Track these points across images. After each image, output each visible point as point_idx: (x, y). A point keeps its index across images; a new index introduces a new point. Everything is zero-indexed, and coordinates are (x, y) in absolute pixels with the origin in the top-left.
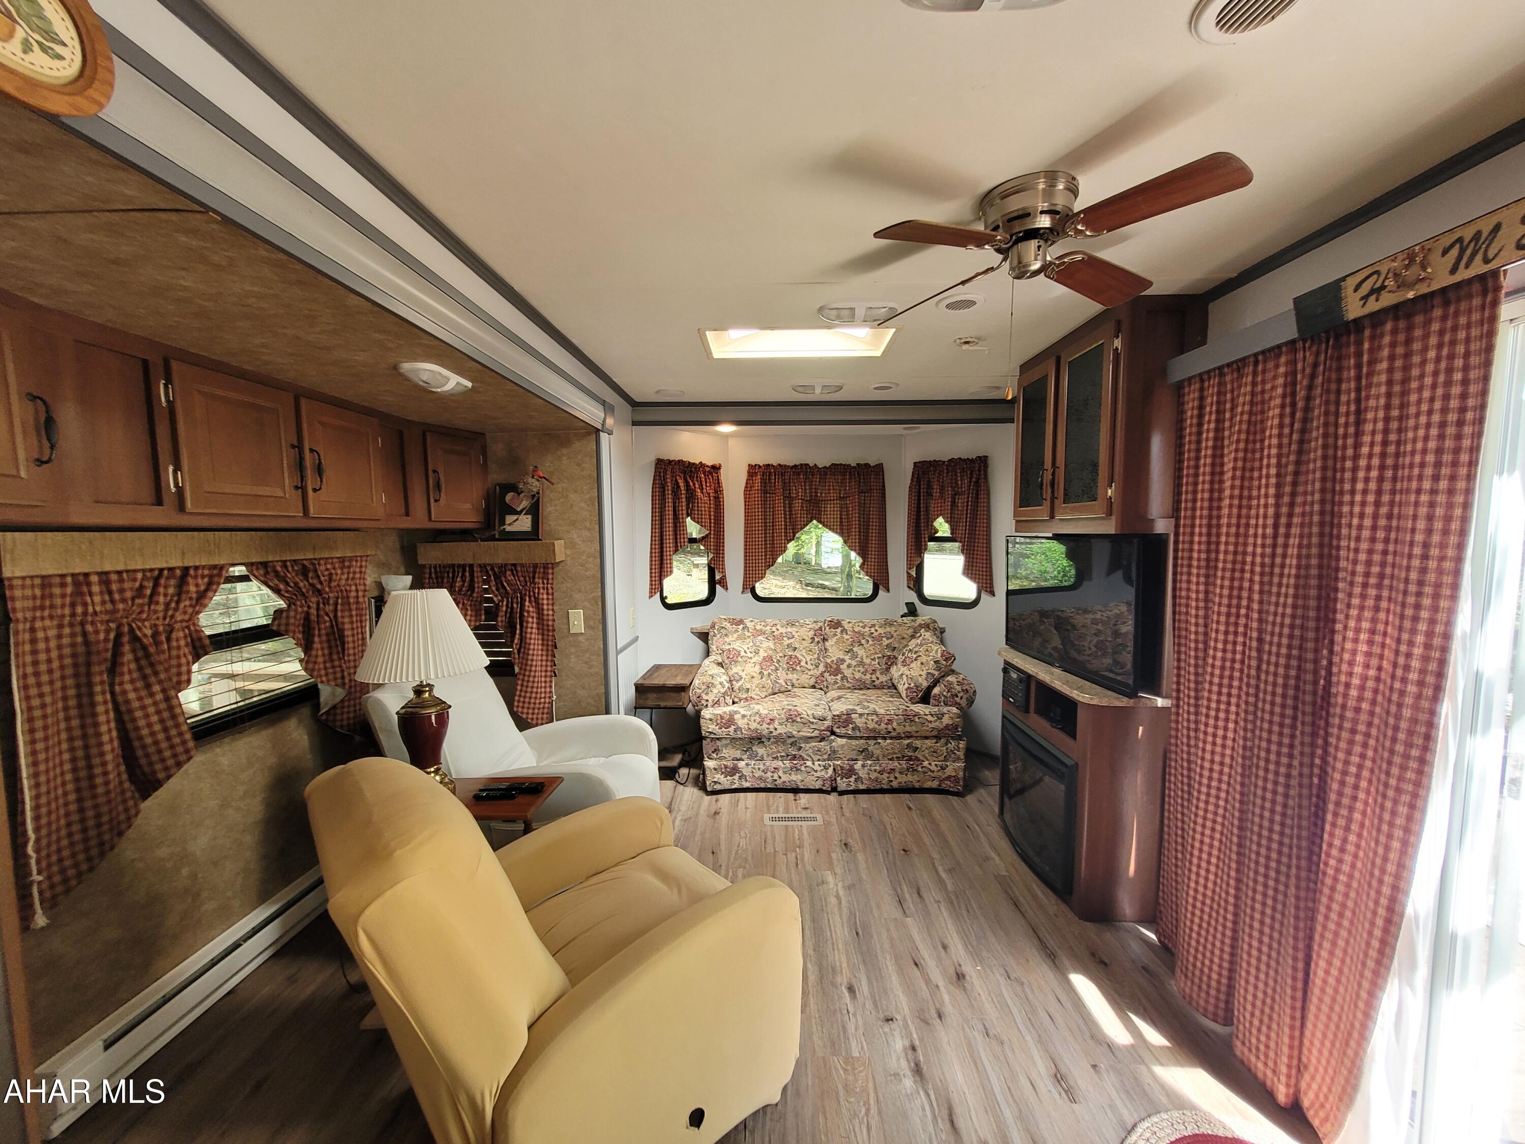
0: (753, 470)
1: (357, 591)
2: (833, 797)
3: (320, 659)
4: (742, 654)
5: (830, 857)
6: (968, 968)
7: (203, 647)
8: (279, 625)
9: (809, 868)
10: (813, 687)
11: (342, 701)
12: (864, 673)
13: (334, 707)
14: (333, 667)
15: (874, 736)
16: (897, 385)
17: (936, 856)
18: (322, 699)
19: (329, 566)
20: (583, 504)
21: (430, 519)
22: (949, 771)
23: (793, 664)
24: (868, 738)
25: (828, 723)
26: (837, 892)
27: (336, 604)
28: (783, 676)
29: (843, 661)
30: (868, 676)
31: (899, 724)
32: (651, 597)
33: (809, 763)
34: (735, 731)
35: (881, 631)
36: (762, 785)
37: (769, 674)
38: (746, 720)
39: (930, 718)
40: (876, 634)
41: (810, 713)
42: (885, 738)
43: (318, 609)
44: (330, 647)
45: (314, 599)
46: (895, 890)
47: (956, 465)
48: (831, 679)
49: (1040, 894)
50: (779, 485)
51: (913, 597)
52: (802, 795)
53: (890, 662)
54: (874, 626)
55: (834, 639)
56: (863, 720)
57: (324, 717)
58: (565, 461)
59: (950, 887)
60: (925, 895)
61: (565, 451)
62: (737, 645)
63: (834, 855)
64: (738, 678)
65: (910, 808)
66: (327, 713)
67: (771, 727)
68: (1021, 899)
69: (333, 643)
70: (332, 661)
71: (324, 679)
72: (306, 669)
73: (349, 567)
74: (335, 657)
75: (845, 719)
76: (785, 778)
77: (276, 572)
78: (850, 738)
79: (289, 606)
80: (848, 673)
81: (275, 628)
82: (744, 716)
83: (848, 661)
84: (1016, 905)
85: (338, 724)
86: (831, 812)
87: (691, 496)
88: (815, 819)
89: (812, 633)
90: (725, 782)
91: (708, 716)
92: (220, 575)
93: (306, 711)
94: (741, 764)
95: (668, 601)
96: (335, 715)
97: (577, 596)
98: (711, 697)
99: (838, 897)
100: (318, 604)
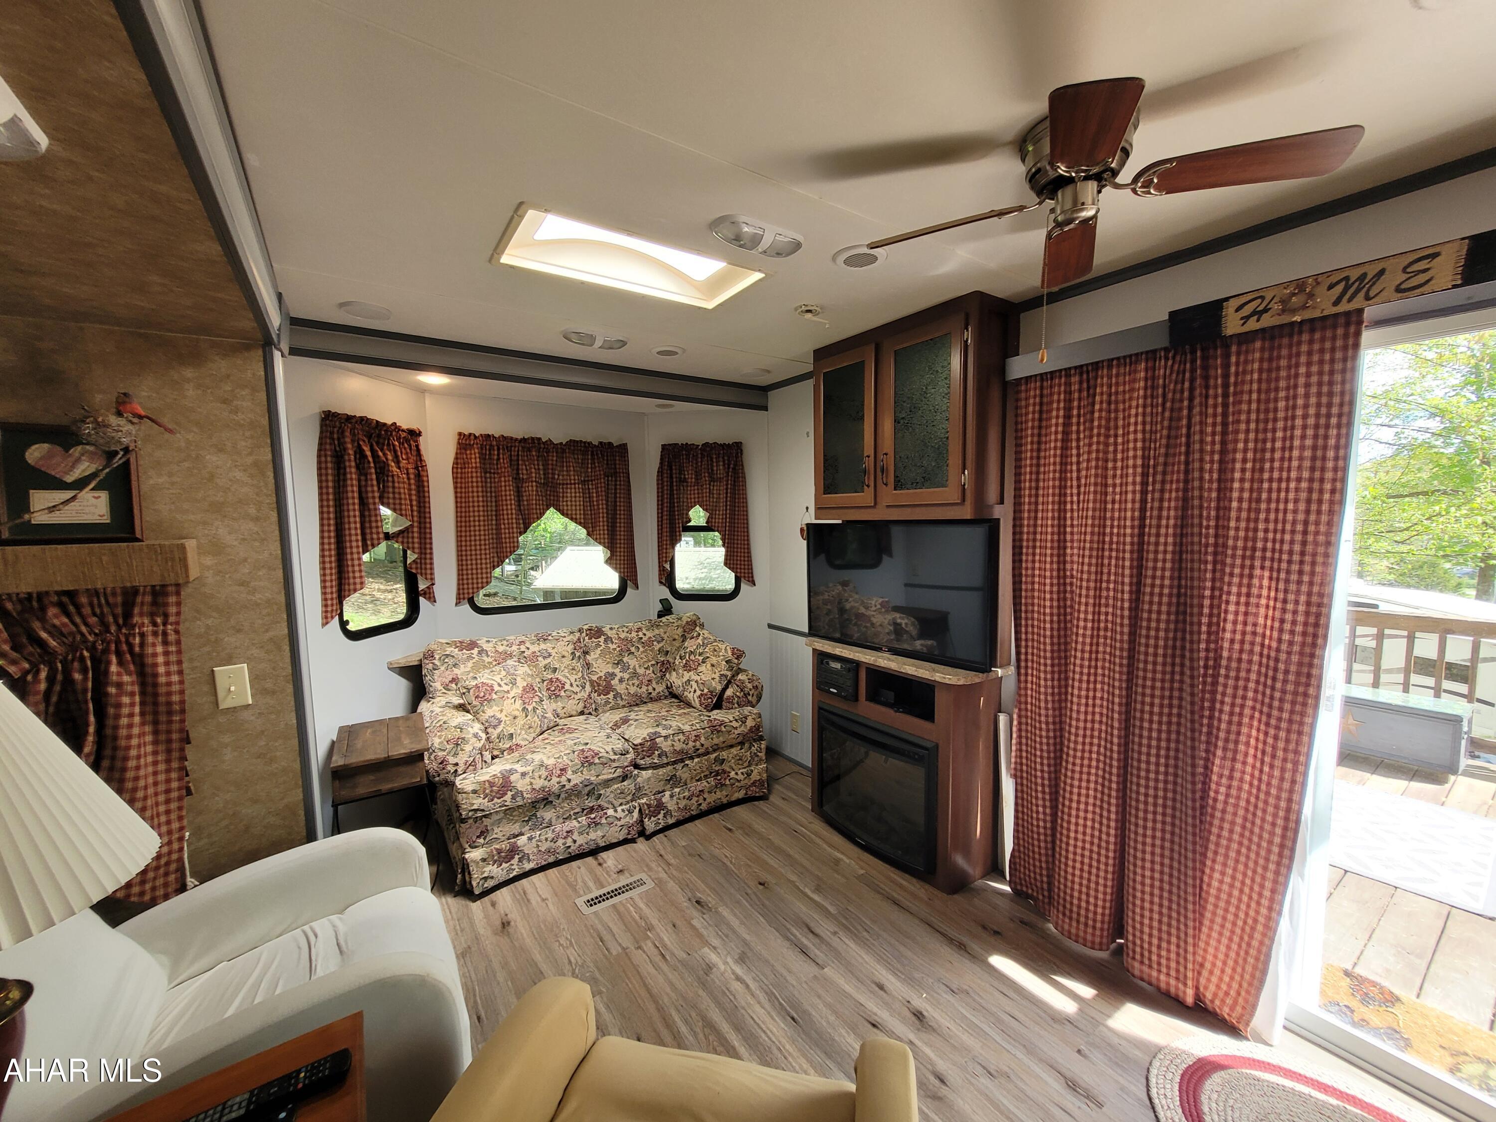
0: (465, 442)
2: (641, 845)
4: (496, 688)
5: (693, 927)
6: (920, 1002)
9: (683, 955)
10: (582, 713)
12: (639, 686)
15: (682, 758)
16: (684, 351)
17: (793, 878)
22: (755, 776)
23: (555, 690)
24: (675, 763)
25: (631, 756)
26: (734, 973)
28: (549, 706)
29: (613, 675)
30: (644, 689)
31: (707, 739)
32: (324, 624)
33: (610, 812)
34: (513, 798)
35: (649, 634)
36: (551, 859)
37: (534, 709)
38: (527, 780)
39: (735, 724)
40: (645, 639)
41: (609, 748)
42: (692, 758)
46: (788, 939)
47: (711, 450)
48: (601, 699)
49: (904, 883)
50: (504, 462)
51: (666, 593)
52: (604, 855)
53: (666, 667)
54: (639, 629)
55: (598, 651)
56: (669, 743)
59: (832, 909)
60: (818, 930)
61: (189, 373)
62: (485, 677)
63: (695, 922)
64: (495, 722)
65: (730, 830)
67: (563, 779)
68: (895, 895)
75: (649, 747)
76: (581, 840)
78: (655, 767)
80: (621, 688)
82: (524, 775)
83: (619, 675)
84: (896, 903)
86: (653, 865)
87: (382, 471)
88: (640, 882)
89: (571, 647)
90: (498, 872)
91: (469, 788)
94: (522, 841)
95: (351, 627)
97: (231, 640)
98: (461, 759)
99: (738, 978)
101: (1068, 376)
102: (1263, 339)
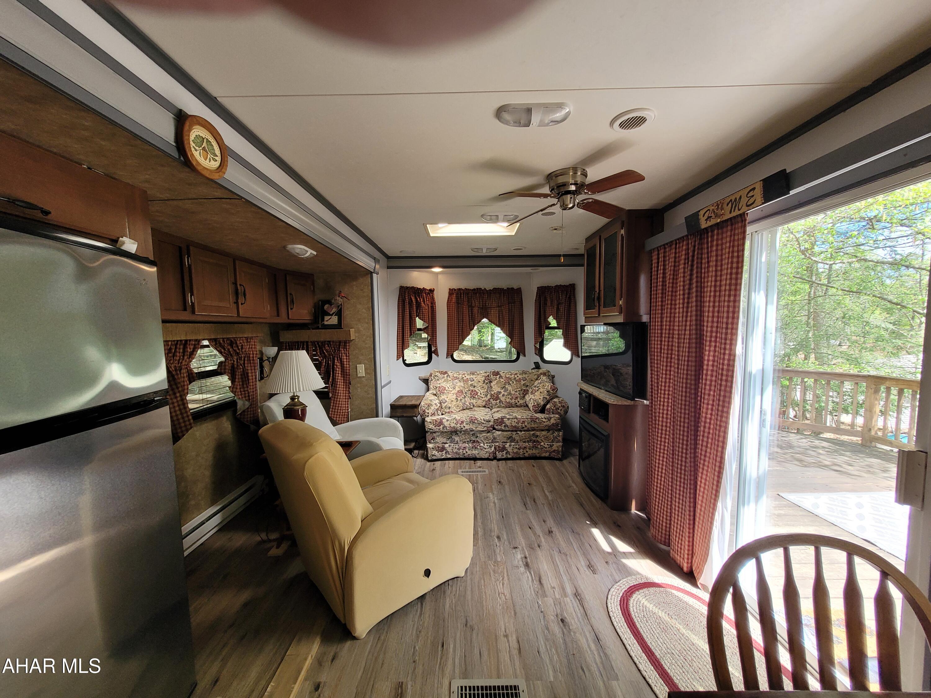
0: (451, 292)
1: (253, 354)
2: (494, 462)
3: (238, 387)
4: (447, 389)
5: (491, 487)
6: (554, 529)
7: (193, 377)
8: (221, 369)
9: (481, 492)
10: (485, 407)
11: (248, 408)
12: (511, 399)
13: (244, 411)
14: (244, 391)
15: (515, 429)
16: (525, 248)
17: (544, 486)
18: (238, 407)
19: (241, 342)
20: (364, 310)
21: (288, 318)
22: (554, 448)
23: (474, 394)
24: (512, 431)
25: (491, 423)
26: (494, 501)
27: (244, 360)
28: (468, 400)
29: (500, 393)
30: (513, 401)
31: (528, 423)
32: (398, 359)
33: (482, 445)
34: (443, 428)
35: (520, 376)
36: (458, 457)
37: (461, 400)
38: (449, 422)
39: (544, 420)
40: (517, 378)
41: (482, 418)
42: (521, 431)
43: (237, 362)
44: (243, 381)
45: (236, 358)
46: (523, 500)
47: (559, 288)
48: (494, 402)
49: (594, 501)
50: (466, 299)
51: (538, 359)
52: (478, 461)
53: (525, 393)
54: (516, 374)
55: (496, 382)
56: (510, 422)
57: (239, 416)
58: (355, 288)
59: (550, 498)
60: (537, 501)
61: (354, 283)
62: (444, 385)
63: (493, 486)
64: (444, 401)
65: (534, 466)
66: (240, 414)
67: (462, 425)
68: (584, 502)
69: (244, 379)
70: (243, 388)
71: (240, 397)
72: (232, 392)
73: (250, 342)
74: (245, 386)
75: (500, 421)
76: (469, 452)
77: (220, 343)
78: (503, 431)
79: (226, 360)
80: (503, 399)
81: (219, 371)
82: (447, 420)
83: (503, 393)
84: (582, 505)
85: (246, 420)
86: (493, 468)
87: (418, 305)
88: (485, 471)
89: (484, 378)
90: (438, 455)
91: (429, 421)
92: (199, 344)
93: (229, 413)
94: (447, 446)
95: (407, 362)
96: (244, 415)
97: (361, 357)
98: (430, 411)
99: (494, 503)
100: (237, 360)
101: (665, 248)
102: (718, 229)
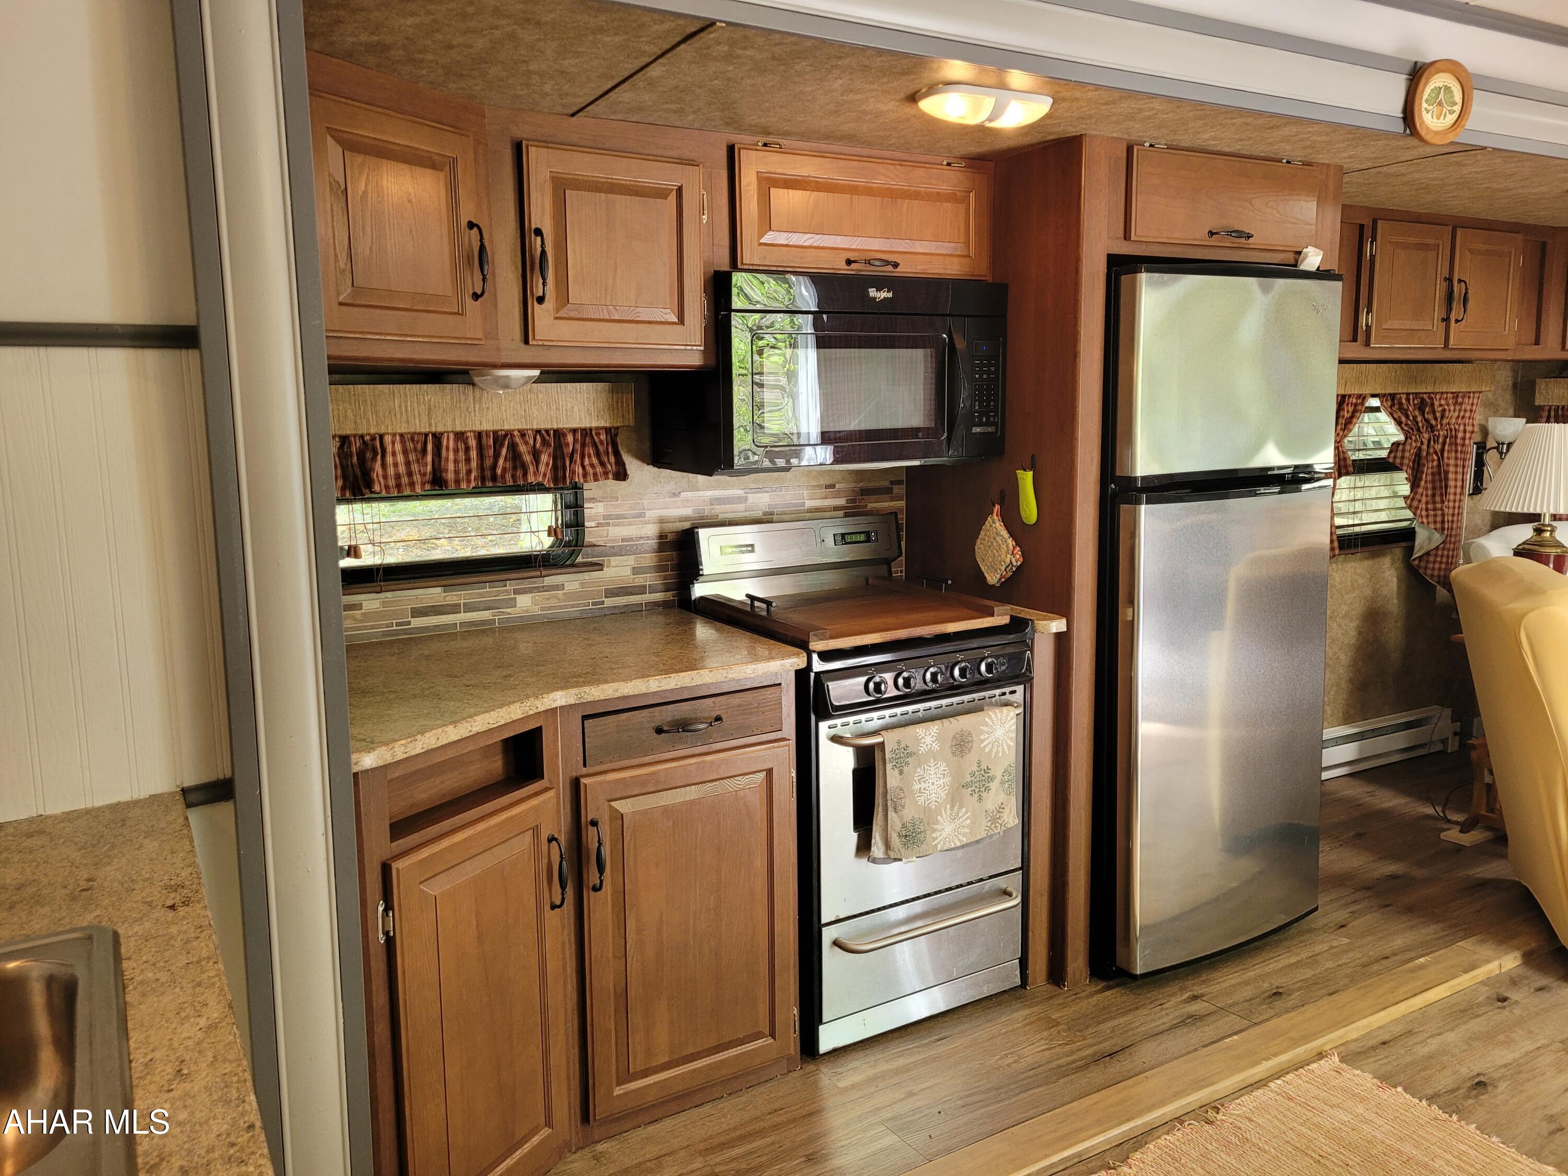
1: (1465, 431)
3: (1424, 499)
7: (1346, 466)
8: (1395, 457)
11: (1437, 548)
13: (1428, 554)
14: (1435, 509)
18: (1417, 543)
19: (1443, 402)
27: (1444, 443)
43: (1428, 446)
44: (1434, 488)
45: (1426, 436)
57: (1416, 562)
66: (1420, 558)
69: (1438, 484)
70: (1434, 502)
71: (1425, 520)
72: (1410, 507)
73: (1461, 404)
74: (1438, 499)
77: (1401, 404)
79: (1406, 439)
81: (1391, 460)
85: (1429, 572)
92: (1362, 404)
93: (1398, 551)
96: (1428, 562)
100: (1429, 441)
